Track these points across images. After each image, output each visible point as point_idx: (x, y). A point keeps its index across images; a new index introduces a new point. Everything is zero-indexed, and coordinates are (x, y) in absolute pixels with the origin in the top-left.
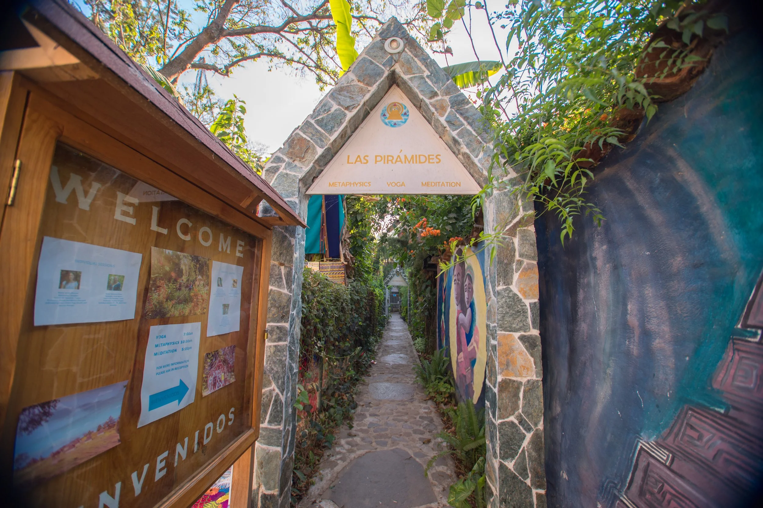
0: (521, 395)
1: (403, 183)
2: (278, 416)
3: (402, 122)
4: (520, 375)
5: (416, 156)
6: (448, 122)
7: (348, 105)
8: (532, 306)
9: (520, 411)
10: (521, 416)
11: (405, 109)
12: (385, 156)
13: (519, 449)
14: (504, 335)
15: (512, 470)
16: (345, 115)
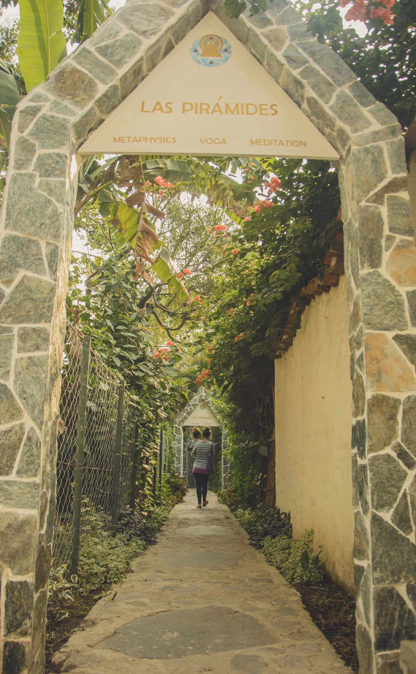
0: (400, 417)
1: (224, 139)
2: (33, 462)
3: (222, 61)
4: (398, 389)
5: (242, 105)
6: (288, 58)
7: (144, 29)
8: (409, 295)
9: (399, 439)
10: (399, 445)
11: (226, 43)
12: (196, 104)
13: (399, 492)
14: (373, 335)
15: (390, 522)
16: (140, 43)
